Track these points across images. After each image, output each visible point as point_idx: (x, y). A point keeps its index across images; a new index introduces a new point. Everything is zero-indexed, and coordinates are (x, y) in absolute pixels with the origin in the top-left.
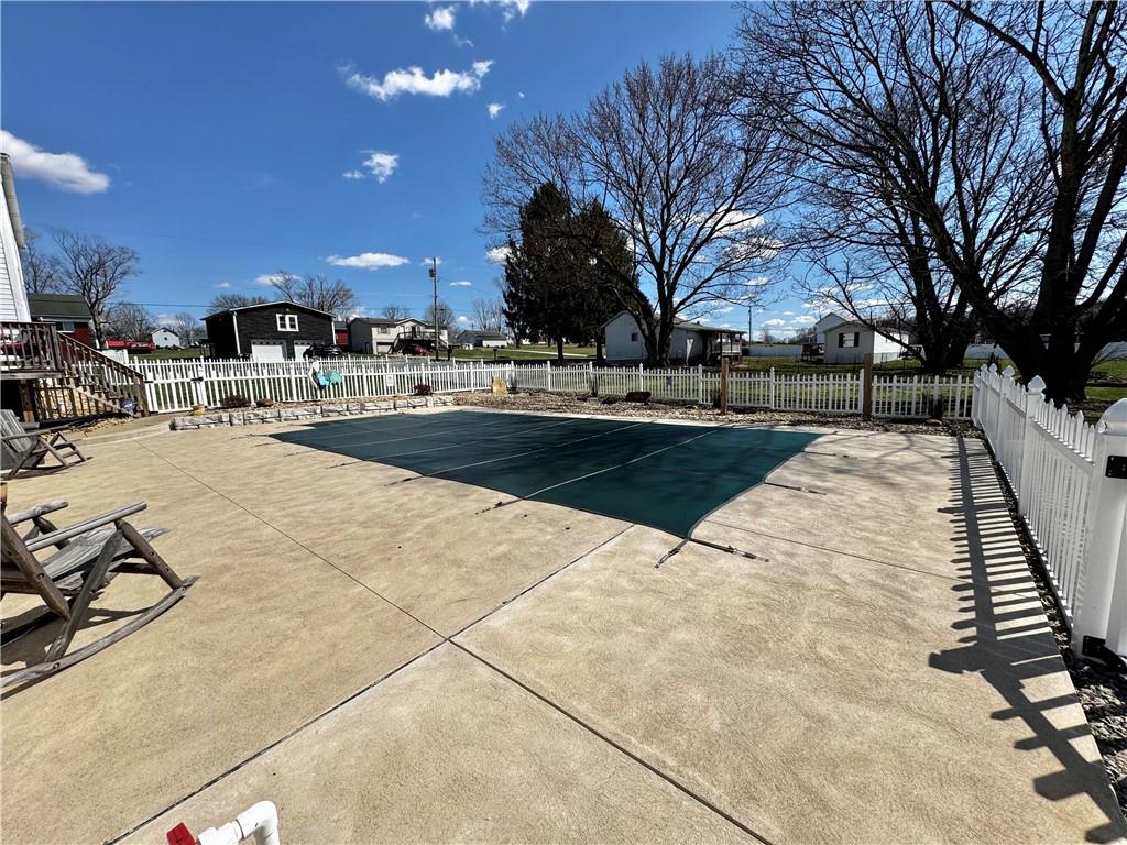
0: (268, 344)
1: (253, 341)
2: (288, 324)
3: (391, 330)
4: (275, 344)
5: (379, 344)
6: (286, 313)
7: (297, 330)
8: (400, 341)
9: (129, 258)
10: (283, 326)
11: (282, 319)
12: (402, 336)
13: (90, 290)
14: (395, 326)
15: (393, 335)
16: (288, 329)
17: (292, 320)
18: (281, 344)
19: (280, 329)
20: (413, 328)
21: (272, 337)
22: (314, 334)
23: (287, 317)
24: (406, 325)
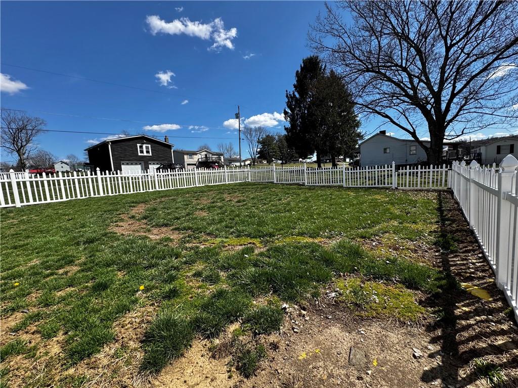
0: (132, 164)
1: (122, 162)
2: (145, 150)
3: (195, 156)
4: (136, 164)
5: (188, 165)
6: (143, 144)
7: (151, 155)
8: (199, 162)
9: (41, 124)
10: (142, 152)
11: (141, 147)
12: (200, 160)
13: (18, 141)
14: (196, 154)
15: (196, 159)
16: (145, 154)
17: (147, 148)
18: (140, 164)
19: (139, 154)
20: (206, 155)
21: (135, 159)
22: (160, 157)
23: (144, 146)
24: (202, 153)
